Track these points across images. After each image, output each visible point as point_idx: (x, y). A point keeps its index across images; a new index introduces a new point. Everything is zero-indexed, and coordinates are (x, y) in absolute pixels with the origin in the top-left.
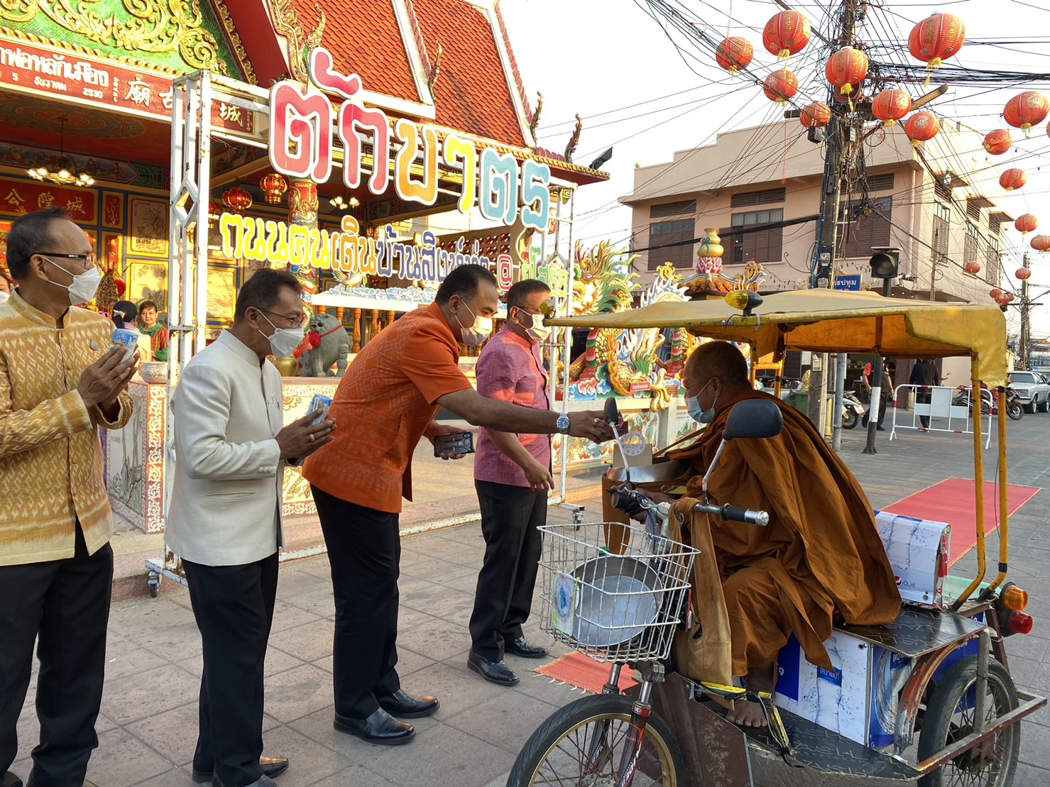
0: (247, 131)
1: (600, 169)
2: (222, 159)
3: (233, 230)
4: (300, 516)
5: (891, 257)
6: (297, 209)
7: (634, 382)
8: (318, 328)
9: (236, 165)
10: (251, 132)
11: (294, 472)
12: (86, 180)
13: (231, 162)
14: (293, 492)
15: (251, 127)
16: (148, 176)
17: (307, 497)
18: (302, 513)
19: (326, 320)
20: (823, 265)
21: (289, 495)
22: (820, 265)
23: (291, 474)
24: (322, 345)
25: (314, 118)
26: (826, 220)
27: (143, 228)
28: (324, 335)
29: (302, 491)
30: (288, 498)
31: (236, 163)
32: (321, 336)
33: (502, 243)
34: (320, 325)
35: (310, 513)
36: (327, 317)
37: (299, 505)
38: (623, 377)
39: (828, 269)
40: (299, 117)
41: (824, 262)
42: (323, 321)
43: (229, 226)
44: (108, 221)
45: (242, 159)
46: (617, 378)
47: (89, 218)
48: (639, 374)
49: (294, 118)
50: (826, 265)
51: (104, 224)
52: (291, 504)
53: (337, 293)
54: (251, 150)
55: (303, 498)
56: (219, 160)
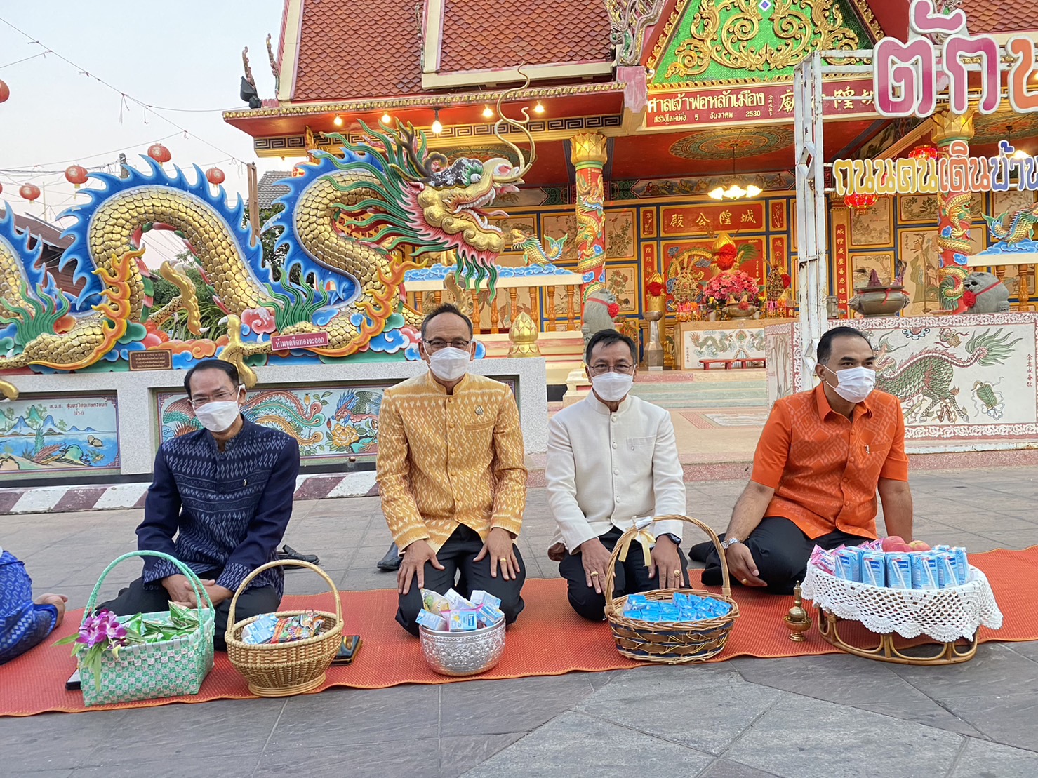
3: (844, 172)
4: (935, 438)
8: (972, 287)
11: (926, 398)
12: (753, 191)
14: (927, 416)
17: (941, 421)
18: (937, 436)
19: (981, 277)
21: (922, 419)
23: (924, 399)
24: (977, 304)
25: (916, 63)
28: (979, 293)
29: (935, 415)
30: (921, 421)
32: (976, 295)
34: (974, 283)
35: (945, 436)
36: (983, 274)
37: (933, 428)
40: (900, 64)
42: (977, 279)
43: (841, 170)
44: (774, 225)
47: (760, 226)
49: (895, 66)
51: (771, 229)
52: (925, 427)
53: (997, 251)
54: (899, 129)
55: (937, 422)
56: (869, 147)
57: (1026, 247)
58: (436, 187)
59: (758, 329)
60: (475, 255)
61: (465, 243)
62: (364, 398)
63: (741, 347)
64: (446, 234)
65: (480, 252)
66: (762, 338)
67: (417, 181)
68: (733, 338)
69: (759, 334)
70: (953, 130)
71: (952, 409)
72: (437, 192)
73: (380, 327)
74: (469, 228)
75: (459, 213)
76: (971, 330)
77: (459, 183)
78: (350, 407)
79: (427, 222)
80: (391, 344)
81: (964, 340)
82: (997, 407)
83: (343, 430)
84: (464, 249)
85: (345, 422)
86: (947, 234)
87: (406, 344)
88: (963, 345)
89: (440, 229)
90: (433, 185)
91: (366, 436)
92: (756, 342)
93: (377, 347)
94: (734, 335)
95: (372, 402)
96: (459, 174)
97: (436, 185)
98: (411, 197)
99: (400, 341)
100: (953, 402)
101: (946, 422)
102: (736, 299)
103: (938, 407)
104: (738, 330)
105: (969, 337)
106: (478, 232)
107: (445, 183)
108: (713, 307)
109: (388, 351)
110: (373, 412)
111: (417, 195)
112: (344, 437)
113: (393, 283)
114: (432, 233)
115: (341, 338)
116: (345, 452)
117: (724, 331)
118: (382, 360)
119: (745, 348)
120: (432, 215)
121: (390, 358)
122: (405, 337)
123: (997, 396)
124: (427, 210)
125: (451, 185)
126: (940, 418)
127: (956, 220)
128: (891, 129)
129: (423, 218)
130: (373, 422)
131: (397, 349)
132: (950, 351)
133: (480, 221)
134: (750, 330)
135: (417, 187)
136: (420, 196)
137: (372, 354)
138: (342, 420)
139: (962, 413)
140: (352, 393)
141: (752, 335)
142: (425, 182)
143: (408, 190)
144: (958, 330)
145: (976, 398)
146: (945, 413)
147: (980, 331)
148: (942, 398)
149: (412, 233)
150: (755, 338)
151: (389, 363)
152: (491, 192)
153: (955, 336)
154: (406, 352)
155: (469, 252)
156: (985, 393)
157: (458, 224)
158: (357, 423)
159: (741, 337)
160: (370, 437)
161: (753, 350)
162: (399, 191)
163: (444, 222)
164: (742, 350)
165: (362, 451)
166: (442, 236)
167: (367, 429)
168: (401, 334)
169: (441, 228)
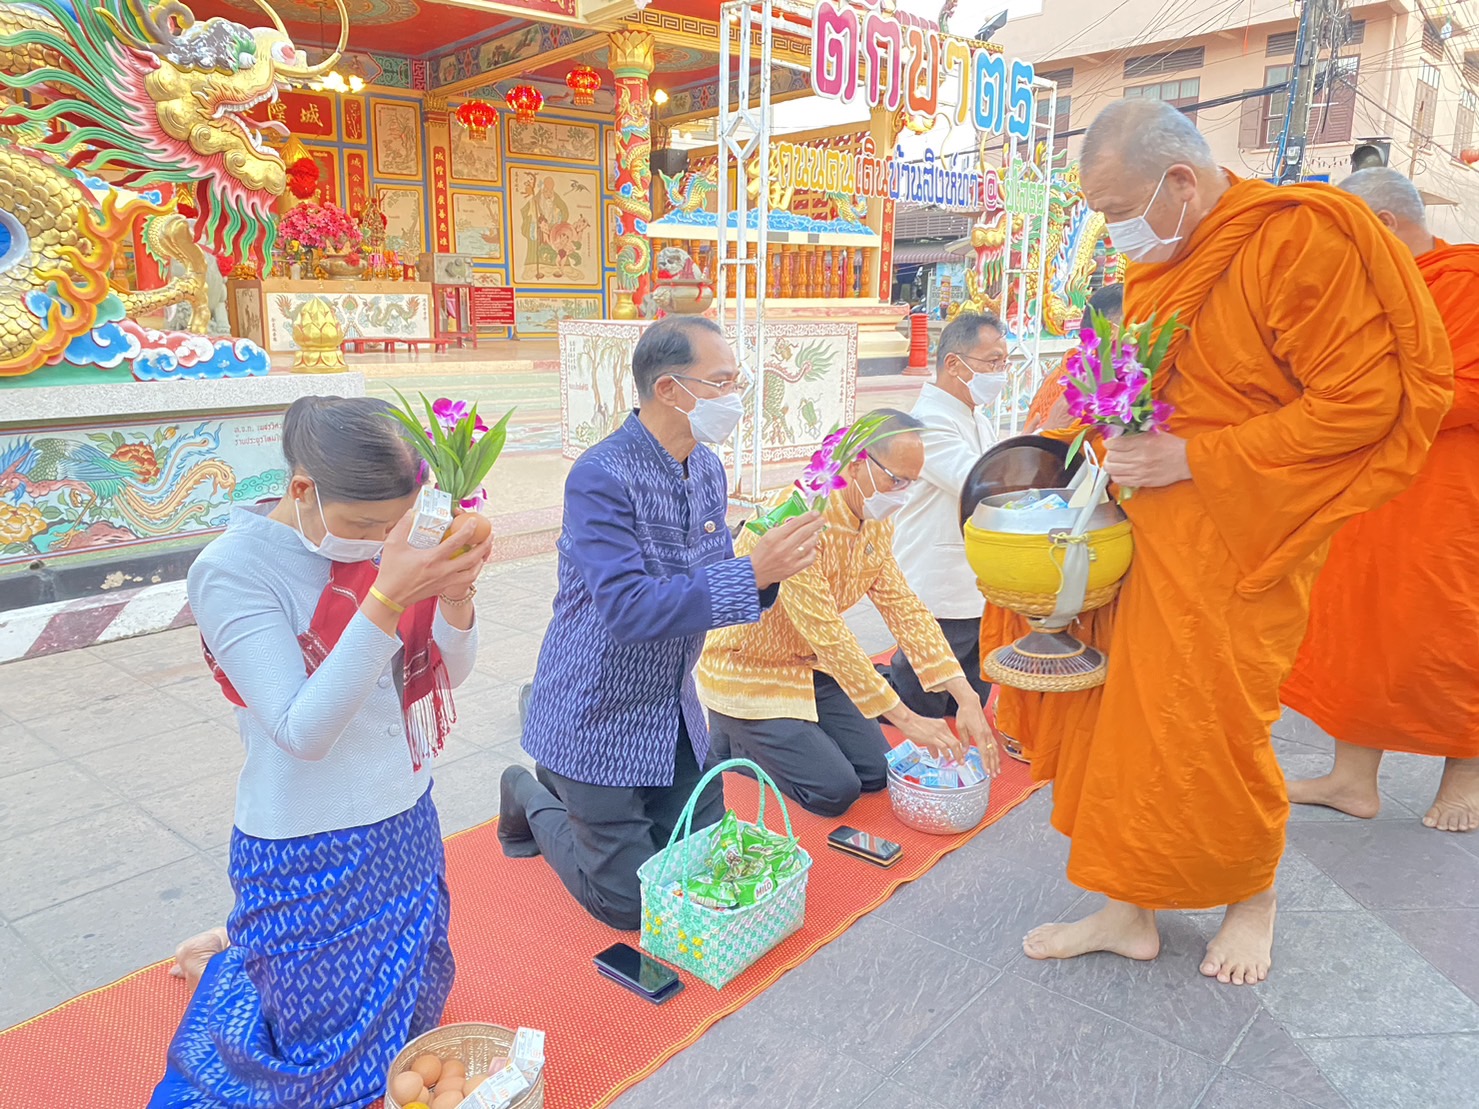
0: (567, 14)
1: (990, 40)
2: (501, 47)
5: (1379, 149)
6: (626, 112)
7: (1069, 318)
9: (524, 56)
10: (573, 15)
12: (357, 84)
13: (517, 50)
15: (573, 8)
16: (393, 72)
20: (1290, 162)
22: (1285, 163)
26: (1297, 102)
27: (391, 142)
31: (525, 52)
33: (857, 145)
38: (1056, 312)
39: (1296, 168)
41: (1292, 159)
44: (349, 134)
45: (535, 47)
46: (1051, 314)
47: (327, 131)
48: (1074, 308)
49: (831, 36)
50: (1294, 162)
51: (345, 139)
53: (673, 221)
54: (549, 35)
55: (769, 445)
56: (497, 48)
57: (701, 220)
58: (181, 67)
59: (373, 296)
60: (243, 195)
61: (227, 174)
62: (52, 452)
63: (351, 321)
64: (197, 155)
65: (251, 192)
66: (378, 309)
67: (147, 49)
68: (340, 306)
69: (375, 302)
70: (636, 60)
71: (782, 430)
72: (183, 75)
73: (89, 319)
74: (235, 147)
75: (220, 119)
76: (800, 341)
77: (222, 66)
78: (24, 469)
79: (162, 129)
80: (108, 352)
81: (795, 352)
82: (817, 426)
83: (15, 513)
84: (225, 183)
85: (17, 497)
86: (628, 193)
87: (135, 351)
88: (793, 358)
89: (186, 145)
90: (176, 61)
91: (62, 521)
92: (371, 313)
93: (81, 356)
94: (340, 302)
95: (69, 458)
96: (220, 50)
97: (181, 62)
98: (131, 78)
99: (125, 346)
100: (783, 422)
101: (777, 444)
102: (336, 249)
103: (770, 428)
104: (345, 296)
105: (798, 350)
106: (249, 156)
107: (197, 61)
108: (296, 256)
109: (102, 364)
110: (71, 476)
111: (143, 75)
112: (17, 526)
113: (112, 238)
114: (170, 149)
115: (14, 339)
116: (22, 553)
117: (327, 295)
118: (94, 380)
119: (356, 321)
120: (171, 116)
121: (105, 377)
122: (131, 338)
123: (817, 413)
124: (162, 106)
125: (209, 66)
126: (772, 439)
127: (637, 176)
128: (536, 32)
129: (154, 118)
130: (73, 495)
131: (118, 359)
132: (783, 365)
133: (250, 136)
134: (362, 295)
135: (147, 61)
136: (150, 78)
137: (70, 369)
138: (11, 494)
139: (790, 433)
140: (27, 444)
141: (365, 304)
142: (161, 54)
143: (126, 62)
144: (791, 341)
145: (801, 417)
146: (776, 434)
147: (808, 342)
148: (775, 419)
149: (134, 146)
150: (369, 309)
151: (108, 387)
152: (272, 90)
153: (788, 349)
154: (135, 365)
155: (234, 189)
156: (808, 410)
157: (217, 137)
158: (41, 499)
159: (351, 305)
160: (69, 522)
161: (367, 326)
162: (109, 62)
163: (194, 134)
164: (352, 325)
165: (56, 549)
166: (187, 157)
167: (62, 508)
168: (122, 333)
169: (187, 142)
